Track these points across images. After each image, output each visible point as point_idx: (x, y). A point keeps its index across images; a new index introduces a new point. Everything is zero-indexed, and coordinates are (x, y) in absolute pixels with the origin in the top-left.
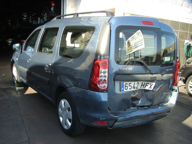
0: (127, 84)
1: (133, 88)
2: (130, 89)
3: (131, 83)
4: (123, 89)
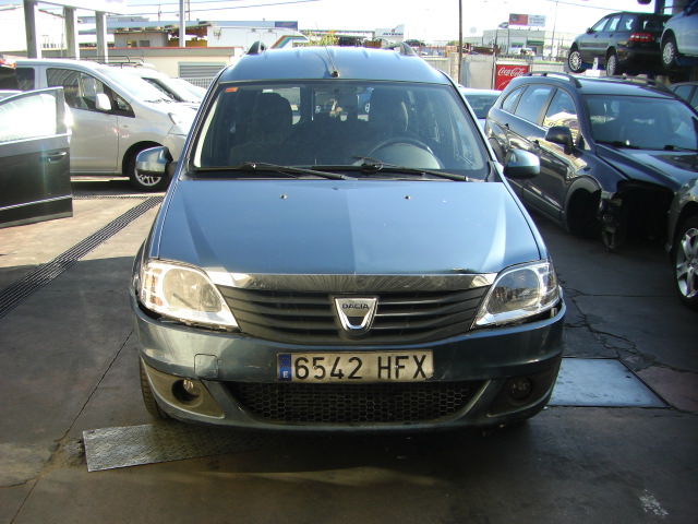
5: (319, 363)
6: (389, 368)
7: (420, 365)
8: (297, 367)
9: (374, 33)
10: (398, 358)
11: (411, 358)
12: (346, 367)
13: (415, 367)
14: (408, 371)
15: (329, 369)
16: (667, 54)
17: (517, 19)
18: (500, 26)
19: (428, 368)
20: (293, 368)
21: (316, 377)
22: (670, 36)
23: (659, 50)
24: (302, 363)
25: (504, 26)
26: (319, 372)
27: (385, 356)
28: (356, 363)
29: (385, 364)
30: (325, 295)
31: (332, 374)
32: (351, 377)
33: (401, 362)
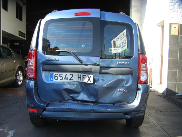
0: (58, 75)
1: (65, 79)
2: (60, 79)
3: (62, 74)
4: (53, 79)
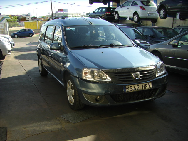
5: (131, 87)
6: (144, 87)
7: (149, 85)
8: (127, 89)
9: (22, 15)
10: (146, 84)
11: (148, 84)
12: (136, 88)
13: (149, 86)
14: (148, 87)
15: (133, 89)
16: (116, 17)
17: (60, 10)
18: (56, 12)
19: (151, 86)
20: (126, 89)
21: (131, 91)
22: (117, 12)
23: (114, 16)
24: (128, 88)
25: (57, 12)
26: (131, 90)
27: (143, 84)
28: (138, 86)
29: (143, 86)
30: (129, 72)
31: (134, 90)
32: (137, 90)
33: (146, 85)
